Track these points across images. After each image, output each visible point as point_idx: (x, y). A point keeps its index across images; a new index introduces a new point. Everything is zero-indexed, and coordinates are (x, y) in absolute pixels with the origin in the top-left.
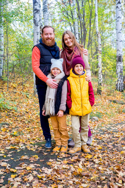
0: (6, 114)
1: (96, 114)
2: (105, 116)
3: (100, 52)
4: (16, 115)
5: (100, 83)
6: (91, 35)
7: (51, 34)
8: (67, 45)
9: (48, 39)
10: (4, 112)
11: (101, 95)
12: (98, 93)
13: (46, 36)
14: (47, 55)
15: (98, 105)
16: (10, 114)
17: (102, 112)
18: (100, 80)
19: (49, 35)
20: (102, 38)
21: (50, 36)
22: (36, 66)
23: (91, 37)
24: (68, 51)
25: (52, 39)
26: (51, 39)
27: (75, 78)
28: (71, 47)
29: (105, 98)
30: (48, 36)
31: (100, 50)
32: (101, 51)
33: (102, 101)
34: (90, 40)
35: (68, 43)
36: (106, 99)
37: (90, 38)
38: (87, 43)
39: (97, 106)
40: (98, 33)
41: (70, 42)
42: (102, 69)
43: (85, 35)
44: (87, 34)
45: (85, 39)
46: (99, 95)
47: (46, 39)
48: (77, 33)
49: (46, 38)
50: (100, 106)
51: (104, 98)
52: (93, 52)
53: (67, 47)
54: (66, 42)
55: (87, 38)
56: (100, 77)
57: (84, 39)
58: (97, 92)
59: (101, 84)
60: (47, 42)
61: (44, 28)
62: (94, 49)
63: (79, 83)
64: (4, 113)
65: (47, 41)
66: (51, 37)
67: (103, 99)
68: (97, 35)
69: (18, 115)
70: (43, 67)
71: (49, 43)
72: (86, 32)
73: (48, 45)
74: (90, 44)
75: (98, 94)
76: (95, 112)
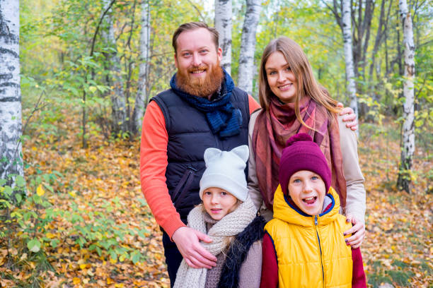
0: (112, 268)
1: (392, 268)
2: (418, 275)
3: (410, 69)
4: (139, 274)
5: (407, 157)
6: (386, 13)
7: (202, 51)
8: (276, 91)
9: (193, 70)
10: (106, 260)
11: (408, 192)
12: (401, 188)
13: (186, 62)
14: (189, 132)
15: (398, 231)
16: (123, 270)
17: (411, 258)
18: (408, 149)
19: (196, 54)
20: (415, 20)
21: (198, 60)
22: (151, 169)
23: (385, 19)
24: (281, 114)
25: (210, 70)
26: (205, 70)
27: (297, 229)
28: (289, 100)
29: (420, 203)
30: (194, 59)
31: (410, 64)
32: (412, 66)
33: (413, 217)
34: (383, 28)
35: (280, 85)
36: (424, 207)
37: (382, 22)
38: (374, 33)
39: (396, 236)
40: (404, 16)
41: (288, 82)
42: (415, 118)
43: (369, 13)
44: (375, 10)
45: (370, 24)
46: (404, 192)
47: (186, 72)
48: (347, 12)
49: (188, 68)
50: (406, 234)
51: (418, 205)
52: (390, 56)
53: (278, 99)
54: (272, 80)
55: (375, 22)
56: (408, 141)
57: (366, 25)
58: (398, 184)
59: (409, 161)
60: (194, 80)
61: (179, 32)
62: (393, 48)
63: (316, 248)
64: (105, 263)
65: (192, 76)
66: (203, 62)
67: (416, 207)
68: (404, 19)
69: (148, 274)
70: (177, 174)
71: (198, 85)
72: (374, 4)
73: (196, 92)
74: (384, 36)
75: (401, 190)
76: (387, 262)
